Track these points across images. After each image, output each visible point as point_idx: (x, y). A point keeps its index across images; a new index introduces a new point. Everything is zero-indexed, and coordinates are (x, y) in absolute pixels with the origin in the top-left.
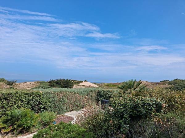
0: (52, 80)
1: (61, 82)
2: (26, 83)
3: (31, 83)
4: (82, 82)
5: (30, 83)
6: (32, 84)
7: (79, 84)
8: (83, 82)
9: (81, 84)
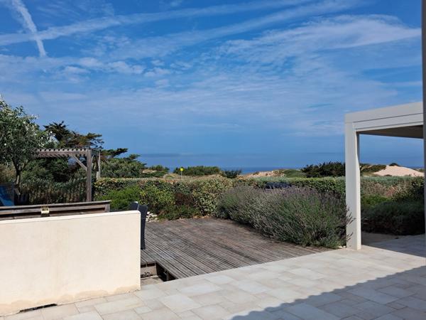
0: (311, 167)
1: (331, 170)
2: (257, 173)
3: (267, 175)
4: (384, 167)
5: (265, 173)
6: (269, 175)
7: (375, 173)
8: (388, 167)
9: (381, 173)
